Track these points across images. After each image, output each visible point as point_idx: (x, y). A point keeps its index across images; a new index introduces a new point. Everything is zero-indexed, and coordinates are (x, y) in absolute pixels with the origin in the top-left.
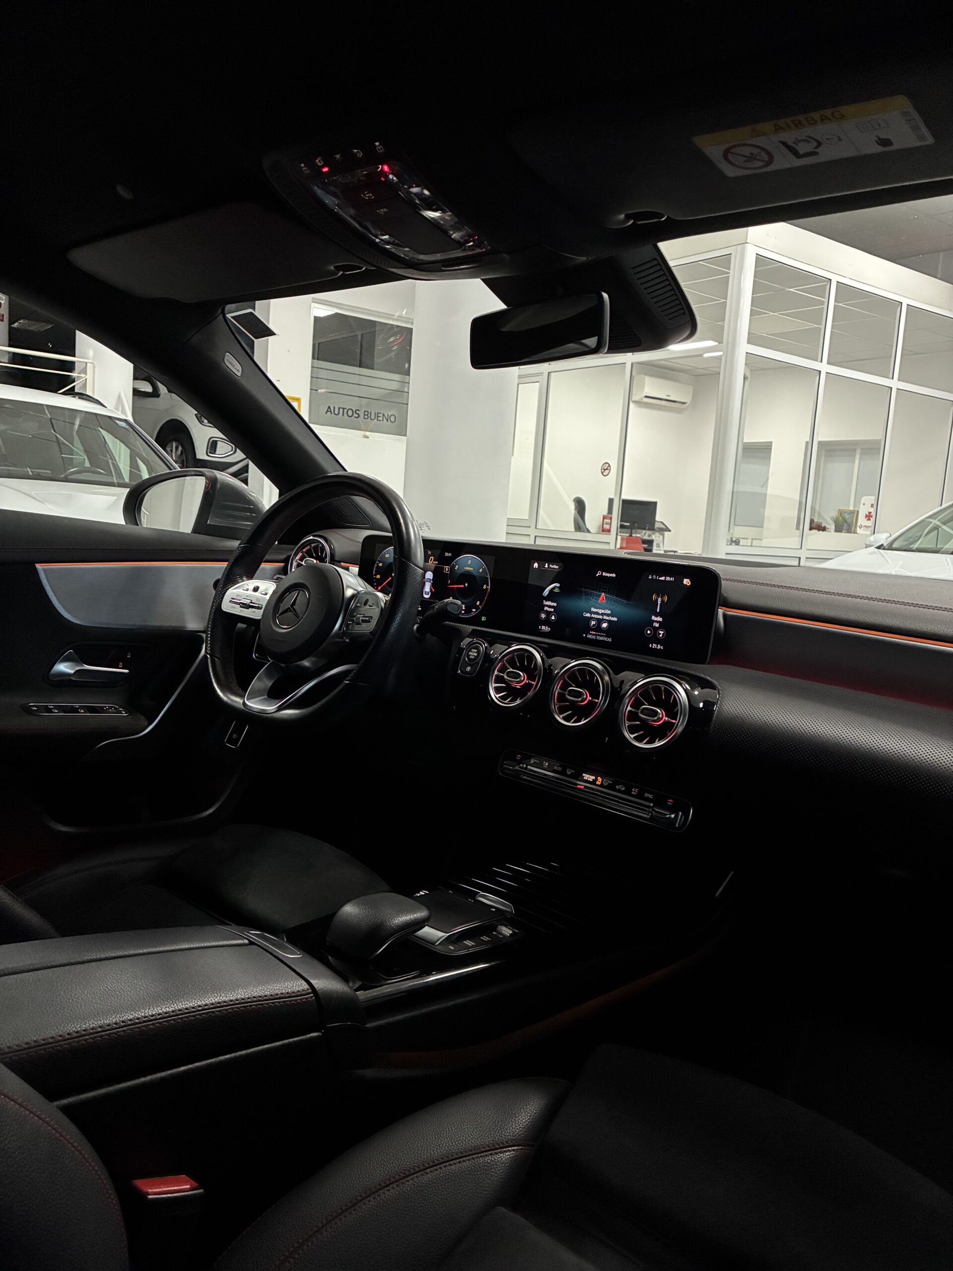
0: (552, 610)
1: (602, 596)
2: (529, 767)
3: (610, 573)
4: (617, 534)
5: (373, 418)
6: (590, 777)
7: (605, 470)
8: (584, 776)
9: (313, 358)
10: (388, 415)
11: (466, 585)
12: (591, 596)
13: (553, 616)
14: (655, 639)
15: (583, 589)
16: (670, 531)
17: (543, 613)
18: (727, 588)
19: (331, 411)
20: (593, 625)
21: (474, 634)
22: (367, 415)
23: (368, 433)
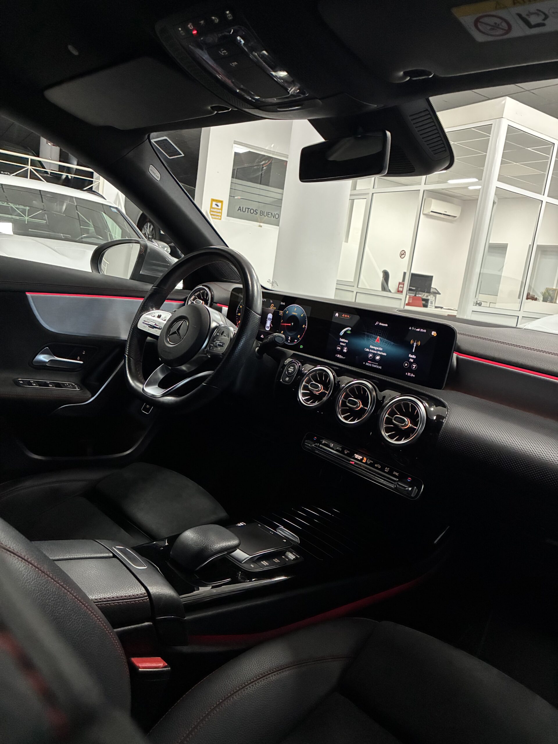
0: (345, 345)
1: (378, 338)
2: (321, 445)
3: (384, 324)
4: (407, 294)
5: (265, 215)
6: (359, 456)
7: (402, 254)
8: (355, 456)
9: (233, 177)
10: (274, 214)
11: (292, 324)
12: (370, 338)
13: (345, 349)
14: (410, 370)
15: (366, 333)
16: (440, 294)
17: (339, 346)
18: (461, 340)
19: (241, 210)
20: (371, 357)
21: (294, 356)
22: (262, 213)
23: (261, 224)
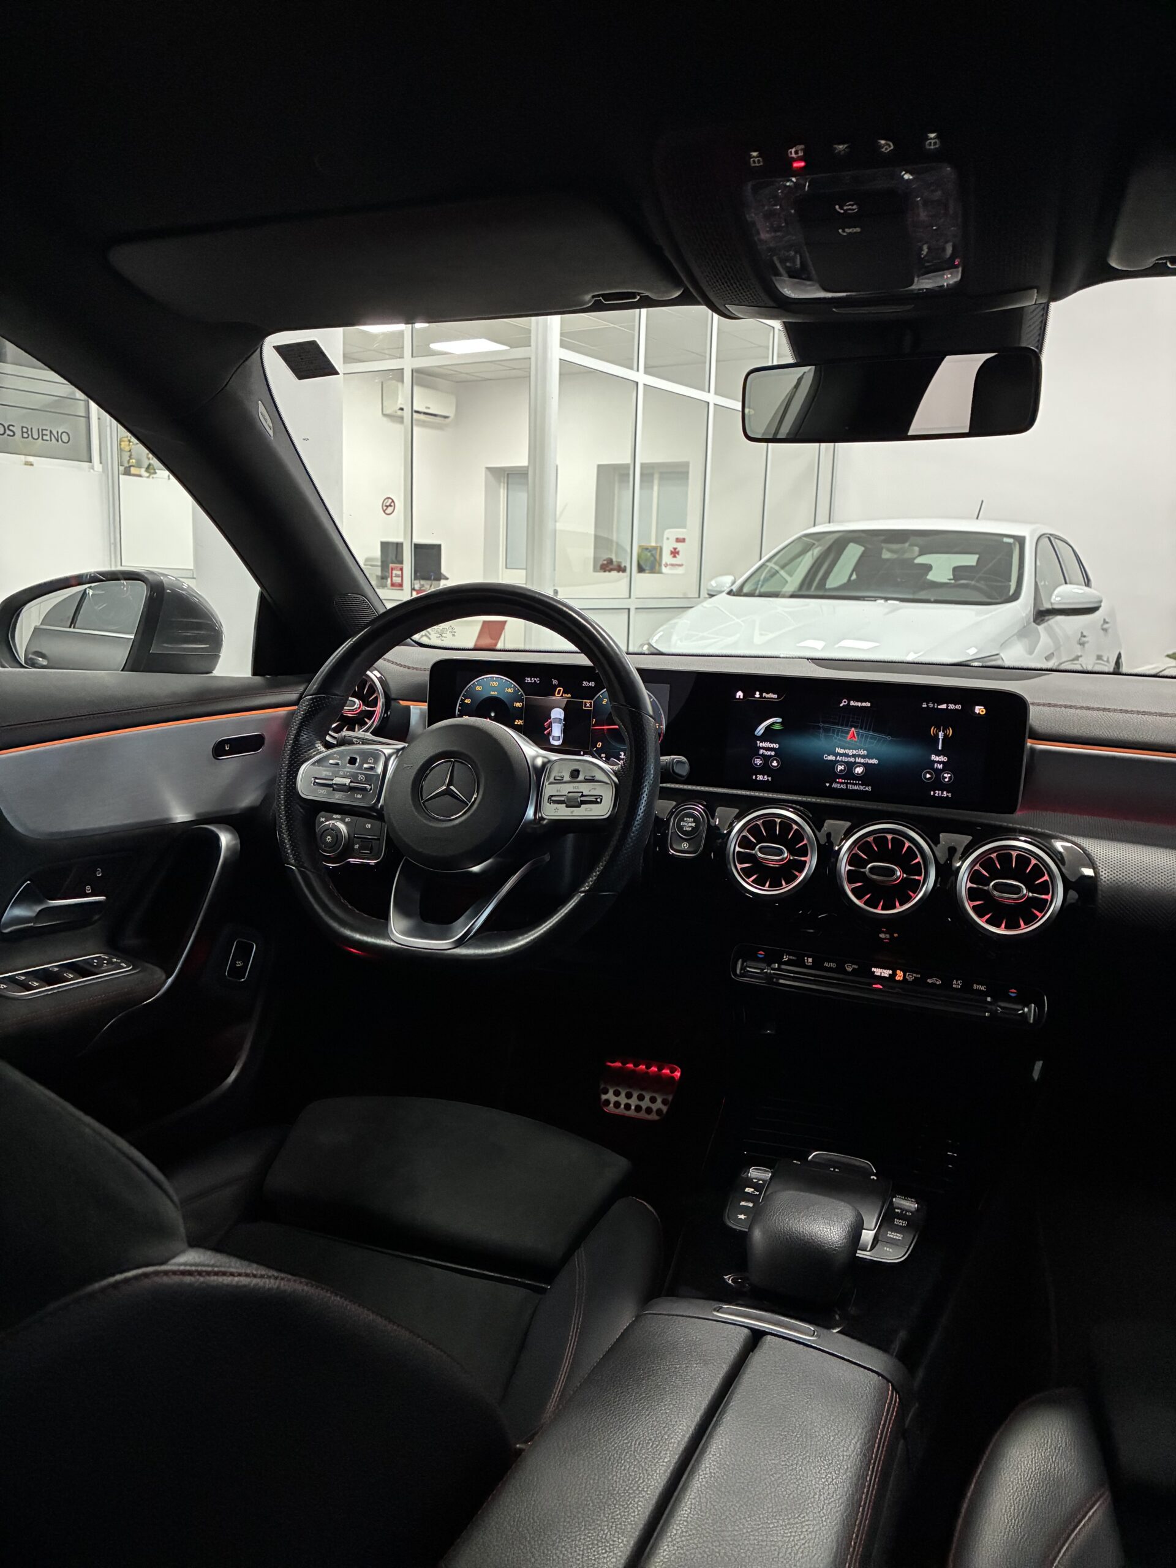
0: (773, 753)
1: (851, 732)
2: (783, 967)
3: (862, 702)
5: (36, 437)
6: (885, 971)
7: (387, 506)
8: (874, 972)
10: (58, 432)
12: (834, 733)
13: (775, 762)
14: (938, 784)
15: (821, 725)
17: (758, 758)
20: (841, 770)
22: (27, 432)
23: (31, 459)
